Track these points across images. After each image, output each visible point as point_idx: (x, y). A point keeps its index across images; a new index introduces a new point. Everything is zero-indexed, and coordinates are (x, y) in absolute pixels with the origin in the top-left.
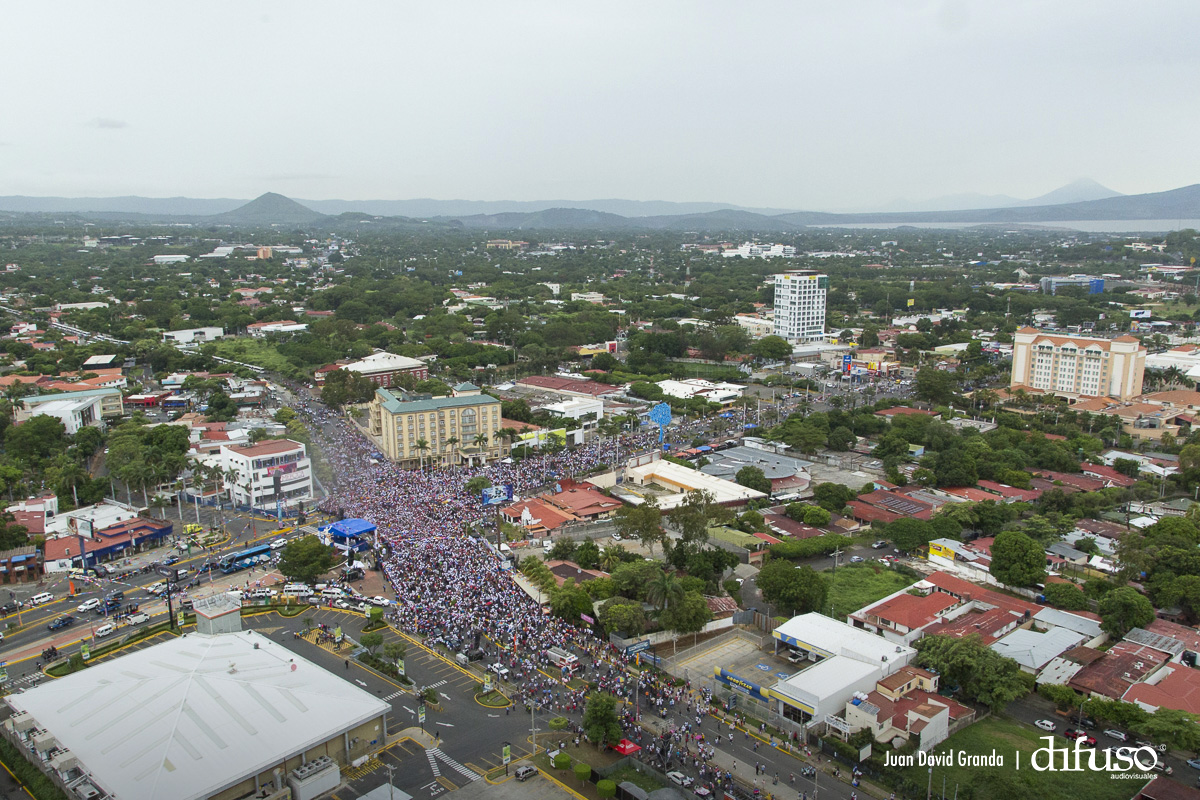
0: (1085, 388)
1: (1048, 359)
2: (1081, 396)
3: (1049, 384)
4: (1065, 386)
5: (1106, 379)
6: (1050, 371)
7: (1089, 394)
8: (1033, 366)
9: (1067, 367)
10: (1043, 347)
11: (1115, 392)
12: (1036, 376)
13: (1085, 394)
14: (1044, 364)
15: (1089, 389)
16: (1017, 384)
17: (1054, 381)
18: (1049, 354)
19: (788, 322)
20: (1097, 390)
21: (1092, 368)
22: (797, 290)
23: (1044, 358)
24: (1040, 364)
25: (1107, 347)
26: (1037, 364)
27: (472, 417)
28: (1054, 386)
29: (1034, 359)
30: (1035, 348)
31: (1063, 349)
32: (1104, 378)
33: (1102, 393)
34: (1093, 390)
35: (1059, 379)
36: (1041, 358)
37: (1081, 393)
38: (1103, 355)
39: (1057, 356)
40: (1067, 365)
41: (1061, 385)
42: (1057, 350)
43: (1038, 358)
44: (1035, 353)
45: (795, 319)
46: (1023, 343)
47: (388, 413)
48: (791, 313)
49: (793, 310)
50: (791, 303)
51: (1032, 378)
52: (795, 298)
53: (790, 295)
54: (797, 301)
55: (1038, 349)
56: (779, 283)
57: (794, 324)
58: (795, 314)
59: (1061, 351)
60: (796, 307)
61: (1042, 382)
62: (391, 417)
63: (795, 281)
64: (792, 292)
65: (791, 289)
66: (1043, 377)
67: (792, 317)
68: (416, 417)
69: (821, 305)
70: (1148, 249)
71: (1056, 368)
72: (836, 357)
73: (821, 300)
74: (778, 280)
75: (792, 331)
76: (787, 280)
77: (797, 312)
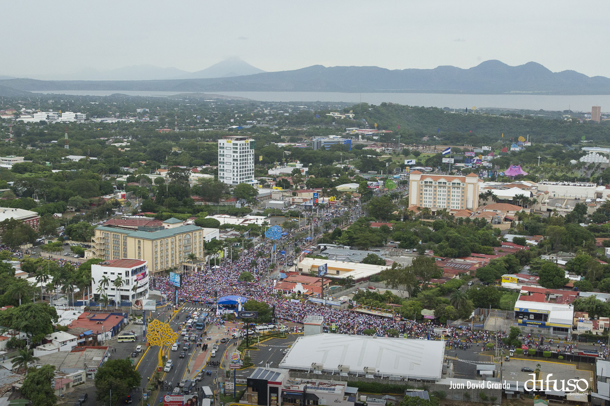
0: (453, 205)
1: (431, 189)
2: (451, 210)
3: (432, 204)
4: (441, 205)
5: (464, 199)
6: (432, 196)
7: (455, 208)
8: (421, 194)
9: (442, 193)
10: (427, 182)
11: (470, 206)
12: (424, 200)
13: (453, 209)
14: (428, 192)
15: (455, 205)
16: (413, 206)
17: (435, 202)
18: (431, 186)
19: (232, 174)
20: (459, 206)
21: (456, 193)
22: (238, 150)
23: (428, 188)
24: (426, 192)
25: (463, 180)
26: (424, 192)
27: (188, 240)
28: (435, 205)
29: (421, 190)
30: (422, 183)
31: (439, 183)
32: (463, 198)
33: (462, 207)
34: (458, 206)
35: (438, 201)
36: (426, 189)
37: (451, 209)
38: (461, 185)
39: (435, 187)
40: (442, 192)
41: (439, 205)
42: (435, 183)
43: (424, 189)
44: (422, 186)
45: (237, 171)
46: (414, 181)
47: (142, 241)
48: (234, 167)
49: (235, 165)
50: (234, 160)
51: (421, 201)
52: (237, 156)
53: (233, 154)
54: (239, 158)
55: (424, 183)
56: (222, 145)
57: (237, 175)
58: (237, 168)
59: (437, 184)
60: (239, 162)
61: (428, 204)
62: (150, 242)
63: (237, 144)
64: (234, 152)
65: (232, 150)
66: (428, 200)
67: (235, 170)
68: (164, 241)
69: (252, 161)
70: (343, 117)
71: (435, 194)
72: (283, 196)
73: (252, 157)
74: (220, 144)
75: (235, 180)
76: (229, 143)
77: (239, 166)
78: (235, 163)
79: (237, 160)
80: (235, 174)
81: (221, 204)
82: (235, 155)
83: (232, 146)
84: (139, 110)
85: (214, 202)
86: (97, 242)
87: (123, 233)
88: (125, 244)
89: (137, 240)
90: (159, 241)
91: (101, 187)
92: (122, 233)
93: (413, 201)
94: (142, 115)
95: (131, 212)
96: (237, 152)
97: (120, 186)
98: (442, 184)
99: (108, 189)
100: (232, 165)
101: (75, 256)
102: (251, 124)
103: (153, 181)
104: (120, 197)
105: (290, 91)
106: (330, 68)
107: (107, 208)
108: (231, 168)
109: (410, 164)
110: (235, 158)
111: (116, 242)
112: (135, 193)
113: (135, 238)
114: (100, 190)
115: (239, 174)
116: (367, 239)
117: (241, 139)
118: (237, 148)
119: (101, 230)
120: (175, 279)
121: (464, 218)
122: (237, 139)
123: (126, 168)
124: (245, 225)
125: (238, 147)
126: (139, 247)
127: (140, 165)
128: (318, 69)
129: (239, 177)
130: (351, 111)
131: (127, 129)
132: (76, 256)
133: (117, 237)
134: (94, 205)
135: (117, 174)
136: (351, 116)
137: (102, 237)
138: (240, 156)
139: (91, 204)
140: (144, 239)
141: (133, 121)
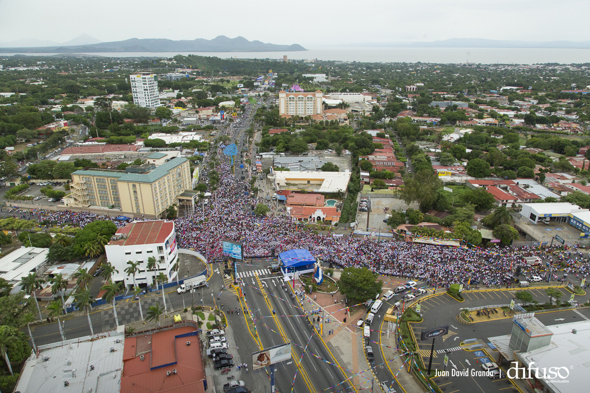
0: (308, 112)
1: (293, 102)
3: (295, 112)
5: (315, 108)
6: (294, 107)
7: (310, 114)
8: (287, 106)
10: (291, 98)
11: (319, 112)
14: (292, 105)
15: (310, 112)
16: (282, 114)
17: (297, 111)
19: (144, 100)
20: (312, 112)
21: (310, 104)
23: (292, 102)
25: (314, 95)
26: (289, 105)
27: (179, 173)
28: (297, 113)
29: (287, 103)
30: (287, 99)
33: (316, 113)
37: (307, 114)
38: (313, 98)
39: (296, 101)
40: (301, 104)
41: (299, 113)
42: (296, 98)
43: (289, 102)
44: (287, 101)
45: (148, 98)
46: (282, 98)
47: (137, 185)
48: (145, 95)
49: (146, 93)
50: (145, 90)
51: (288, 111)
52: (147, 87)
53: (143, 86)
54: (148, 89)
55: (289, 99)
56: (133, 79)
57: (149, 101)
58: (148, 95)
59: (298, 99)
60: (149, 91)
61: (292, 112)
62: (149, 186)
63: (145, 78)
64: (144, 84)
65: (142, 83)
66: (292, 110)
67: (147, 97)
68: (161, 181)
69: (157, 90)
70: (170, 63)
71: (296, 106)
72: (189, 114)
73: (157, 87)
74: (132, 78)
75: (148, 105)
76: (139, 78)
77: (149, 94)
78: (146, 92)
79: (147, 90)
80: (147, 100)
81: (150, 124)
82: (145, 86)
83: (142, 80)
84: (38, 63)
85: (145, 123)
86: (77, 187)
87: (110, 177)
88: (115, 188)
89: (131, 185)
90: (157, 183)
91: (42, 117)
92: (108, 177)
93: (282, 111)
94: (43, 65)
95: (82, 139)
96: (146, 84)
97: (59, 116)
98: (301, 99)
99: (48, 118)
100: (144, 94)
101: (49, 201)
102: (116, 68)
103: (84, 109)
104: (63, 125)
105: (123, 52)
106: (142, 40)
107: (59, 138)
108: (144, 96)
109: (240, 87)
110: (146, 88)
111: (102, 187)
112: (76, 121)
113: (128, 182)
114: (43, 120)
115: (150, 100)
116: (302, 147)
117: (147, 74)
118: (145, 81)
119: (79, 175)
120: (232, 249)
121: (324, 121)
122: (144, 74)
123: (52, 100)
124: (186, 142)
125: (147, 80)
126: (135, 192)
127: (62, 98)
128: (135, 40)
129: (150, 102)
130: (174, 60)
131: (36, 74)
132: (51, 200)
133: (101, 181)
134: (42, 134)
135: (47, 105)
136: (175, 62)
137: (83, 182)
138: (149, 87)
139: (40, 134)
140: (140, 182)
141: (38, 69)
